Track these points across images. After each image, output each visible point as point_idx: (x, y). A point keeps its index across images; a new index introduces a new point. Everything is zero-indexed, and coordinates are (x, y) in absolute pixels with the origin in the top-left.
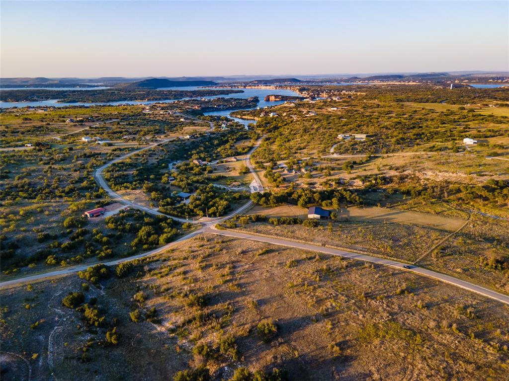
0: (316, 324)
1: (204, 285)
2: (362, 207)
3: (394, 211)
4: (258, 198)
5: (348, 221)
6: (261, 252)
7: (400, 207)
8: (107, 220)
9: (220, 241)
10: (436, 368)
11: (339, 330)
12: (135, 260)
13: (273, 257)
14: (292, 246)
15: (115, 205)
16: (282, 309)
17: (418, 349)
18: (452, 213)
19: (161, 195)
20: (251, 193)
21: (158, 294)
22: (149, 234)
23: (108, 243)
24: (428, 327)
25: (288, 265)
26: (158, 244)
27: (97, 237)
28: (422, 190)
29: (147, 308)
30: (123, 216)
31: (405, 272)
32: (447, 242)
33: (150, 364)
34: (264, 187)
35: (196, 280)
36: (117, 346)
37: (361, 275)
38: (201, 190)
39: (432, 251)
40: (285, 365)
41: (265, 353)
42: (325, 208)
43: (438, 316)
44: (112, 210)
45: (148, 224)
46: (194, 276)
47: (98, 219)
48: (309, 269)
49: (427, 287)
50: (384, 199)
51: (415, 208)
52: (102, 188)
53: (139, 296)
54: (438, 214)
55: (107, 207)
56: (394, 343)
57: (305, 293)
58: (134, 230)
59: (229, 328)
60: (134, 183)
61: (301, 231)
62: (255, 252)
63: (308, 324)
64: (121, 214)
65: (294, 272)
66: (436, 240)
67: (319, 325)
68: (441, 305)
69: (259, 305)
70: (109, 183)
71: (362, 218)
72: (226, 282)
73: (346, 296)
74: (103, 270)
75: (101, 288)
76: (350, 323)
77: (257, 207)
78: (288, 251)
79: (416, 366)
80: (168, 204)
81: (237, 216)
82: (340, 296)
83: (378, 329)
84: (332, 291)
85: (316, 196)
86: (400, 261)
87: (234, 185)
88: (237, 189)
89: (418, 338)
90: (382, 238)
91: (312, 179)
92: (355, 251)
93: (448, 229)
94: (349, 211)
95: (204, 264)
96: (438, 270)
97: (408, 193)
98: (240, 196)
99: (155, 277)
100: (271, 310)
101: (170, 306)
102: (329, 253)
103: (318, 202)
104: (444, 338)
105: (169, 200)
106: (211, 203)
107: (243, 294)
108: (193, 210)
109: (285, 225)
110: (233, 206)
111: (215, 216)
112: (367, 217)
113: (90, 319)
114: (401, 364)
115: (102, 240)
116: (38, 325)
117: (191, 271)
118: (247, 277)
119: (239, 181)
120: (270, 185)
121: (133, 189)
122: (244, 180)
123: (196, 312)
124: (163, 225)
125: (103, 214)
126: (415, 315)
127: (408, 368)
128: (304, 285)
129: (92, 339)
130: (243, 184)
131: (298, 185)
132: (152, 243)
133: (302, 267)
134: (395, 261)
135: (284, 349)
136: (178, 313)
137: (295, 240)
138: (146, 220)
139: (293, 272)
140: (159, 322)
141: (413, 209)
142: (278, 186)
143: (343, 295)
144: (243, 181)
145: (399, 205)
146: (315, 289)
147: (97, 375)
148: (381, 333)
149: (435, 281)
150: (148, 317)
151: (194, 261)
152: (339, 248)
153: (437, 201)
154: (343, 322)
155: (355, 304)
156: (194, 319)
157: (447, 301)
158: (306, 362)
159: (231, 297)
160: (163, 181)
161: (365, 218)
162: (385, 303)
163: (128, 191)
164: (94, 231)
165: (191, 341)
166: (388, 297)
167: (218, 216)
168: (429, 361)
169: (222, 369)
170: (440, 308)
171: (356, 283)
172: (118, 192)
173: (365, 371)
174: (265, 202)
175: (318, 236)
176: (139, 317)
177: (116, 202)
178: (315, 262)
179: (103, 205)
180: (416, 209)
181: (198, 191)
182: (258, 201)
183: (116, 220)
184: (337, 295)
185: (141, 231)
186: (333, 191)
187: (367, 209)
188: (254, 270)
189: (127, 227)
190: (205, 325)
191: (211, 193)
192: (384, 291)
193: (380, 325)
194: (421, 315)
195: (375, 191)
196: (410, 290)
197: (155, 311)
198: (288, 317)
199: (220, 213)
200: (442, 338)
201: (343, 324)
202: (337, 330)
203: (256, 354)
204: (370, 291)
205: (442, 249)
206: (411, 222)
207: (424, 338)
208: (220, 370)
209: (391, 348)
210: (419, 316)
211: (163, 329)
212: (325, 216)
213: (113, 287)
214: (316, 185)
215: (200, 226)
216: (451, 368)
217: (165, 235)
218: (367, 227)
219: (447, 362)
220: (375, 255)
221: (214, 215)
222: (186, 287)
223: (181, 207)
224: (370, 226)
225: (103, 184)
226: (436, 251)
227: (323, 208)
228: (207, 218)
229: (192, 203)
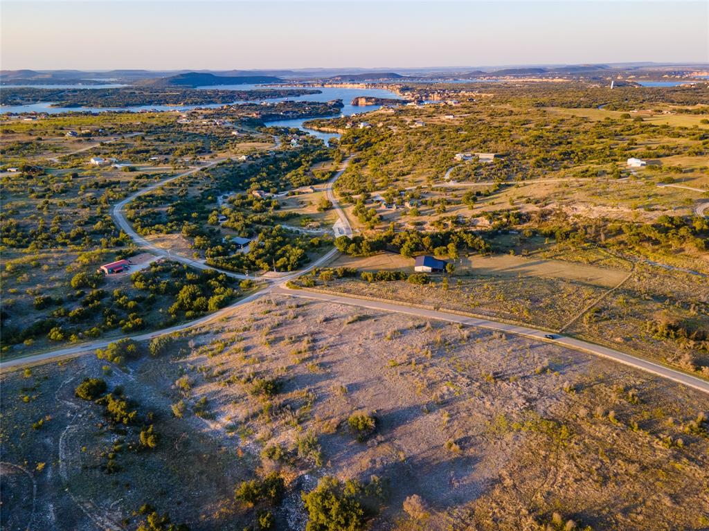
0: (428, 415)
1: (273, 366)
2: (489, 255)
3: (533, 261)
4: (345, 244)
5: (469, 275)
6: (350, 319)
7: (541, 255)
8: (133, 277)
9: (294, 304)
10: (587, 470)
11: (459, 423)
12: (175, 333)
13: (369, 325)
14: (394, 311)
15: (143, 255)
16: (381, 397)
17: (564, 446)
18: (610, 262)
19: (209, 242)
20: (334, 238)
21: (211, 379)
22: (193, 297)
23: (135, 309)
24: (578, 417)
25: (389, 336)
26: (206, 310)
27: (120, 302)
28: (571, 232)
29: (194, 398)
30: (156, 272)
31: (547, 344)
32: (603, 302)
33: (201, 473)
34: (352, 229)
35: (262, 359)
36: (155, 450)
37: (489, 349)
38: (265, 234)
39: (583, 315)
40: (386, 471)
41: (359, 455)
42: (437, 257)
43: (590, 401)
44: (141, 262)
45: (191, 282)
46: (259, 353)
47: (119, 276)
48: (418, 341)
49: (576, 363)
50: (518, 244)
51: (560, 255)
52: (124, 232)
53: (183, 381)
54: (591, 263)
55: (131, 259)
56: (532, 438)
57: (413, 375)
58: (173, 291)
59: (310, 423)
60: (170, 224)
61: (406, 289)
62: (343, 319)
63: (417, 415)
64: (153, 269)
65: (397, 345)
66: (589, 299)
67: (432, 417)
68: (594, 387)
69: (349, 391)
70: (134, 225)
71: (490, 271)
72: (304, 360)
73: (468, 377)
74: (130, 348)
75: (129, 373)
76: (474, 413)
77: (345, 257)
78: (388, 317)
79: (560, 468)
80: (219, 254)
81: (317, 270)
82: (459, 377)
83: (511, 420)
84: (449, 371)
85: (426, 241)
86: (541, 330)
87: (310, 226)
88: (314, 232)
89: (564, 431)
90: (516, 297)
91: (419, 217)
92: (480, 316)
93: (605, 284)
94: (470, 262)
95: (272, 337)
96: (591, 340)
97: (551, 235)
98: (320, 242)
99: (205, 356)
100: (367, 398)
101: (226, 395)
102: (444, 319)
103: (428, 249)
104: (597, 429)
105: (220, 248)
106: (279, 252)
107: (328, 376)
108: (255, 262)
109: (383, 282)
110: (309, 256)
111: (286, 270)
112: (496, 269)
113: (116, 414)
114: (541, 466)
115: (127, 306)
116: (43, 423)
117: (254, 346)
118: (332, 354)
119: (318, 221)
120: (361, 226)
121: (168, 233)
122: (325, 219)
123: (263, 402)
124: (212, 283)
125: (127, 269)
126: (559, 401)
127: (550, 470)
128: (410, 363)
129: (120, 442)
130: (323, 225)
131: (400, 225)
132: (198, 309)
133: (407, 338)
134: (534, 328)
135: (385, 449)
136: (237, 405)
137: (397, 302)
138: (189, 276)
139: (395, 346)
140: (213, 417)
141: (558, 258)
142: (372, 228)
143: (463, 375)
144: (324, 221)
145: (539, 253)
146: (425, 368)
147: (129, 489)
148: (515, 426)
149: (586, 354)
150: (197, 410)
151: (258, 333)
152: (458, 312)
153: (590, 246)
154: (464, 412)
155: (480, 387)
156: (261, 412)
157: (602, 381)
158: (415, 467)
159: (312, 380)
160: (210, 221)
161: (492, 270)
162: (521, 385)
163: (161, 235)
164: (116, 292)
165: (257, 442)
166: (524, 377)
167: (289, 270)
168: (578, 460)
169: (301, 479)
170: (593, 391)
171: (481, 359)
172: (147, 238)
173: (493, 476)
174: (355, 250)
175: (428, 296)
176: (184, 411)
177: (144, 252)
178: (426, 331)
179: (126, 256)
180: (562, 257)
181: (261, 235)
182: (346, 249)
183: (145, 277)
184: (456, 376)
185: (181, 292)
186: (448, 234)
187: (495, 258)
188: (342, 344)
189: (163, 286)
190: (276, 419)
191: (280, 238)
192: (520, 370)
193: (514, 415)
194: (567, 401)
195: (506, 233)
196: (553, 368)
197: (206, 402)
198: (390, 407)
199: (292, 265)
200: (595, 430)
201: (464, 415)
202: (456, 423)
203: (348, 456)
204: (500, 370)
205: (596, 312)
206: (556, 275)
207: (571, 430)
208: (298, 479)
209: (528, 444)
210: (565, 402)
211: (219, 427)
212: (439, 269)
213: (146, 371)
214: (425, 226)
215: (265, 284)
216: (607, 469)
217: (216, 297)
218: (495, 283)
219: (601, 461)
220: (508, 321)
221: (284, 268)
222: (248, 369)
223: (238, 258)
224: (500, 282)
225: (124, 225)
226: (588, 314)
227: (435, 257)
228: (274, 273)
229: (253, 252)
